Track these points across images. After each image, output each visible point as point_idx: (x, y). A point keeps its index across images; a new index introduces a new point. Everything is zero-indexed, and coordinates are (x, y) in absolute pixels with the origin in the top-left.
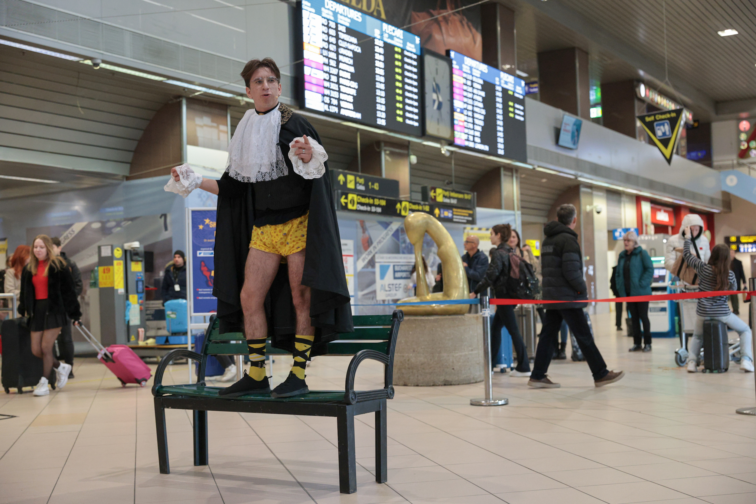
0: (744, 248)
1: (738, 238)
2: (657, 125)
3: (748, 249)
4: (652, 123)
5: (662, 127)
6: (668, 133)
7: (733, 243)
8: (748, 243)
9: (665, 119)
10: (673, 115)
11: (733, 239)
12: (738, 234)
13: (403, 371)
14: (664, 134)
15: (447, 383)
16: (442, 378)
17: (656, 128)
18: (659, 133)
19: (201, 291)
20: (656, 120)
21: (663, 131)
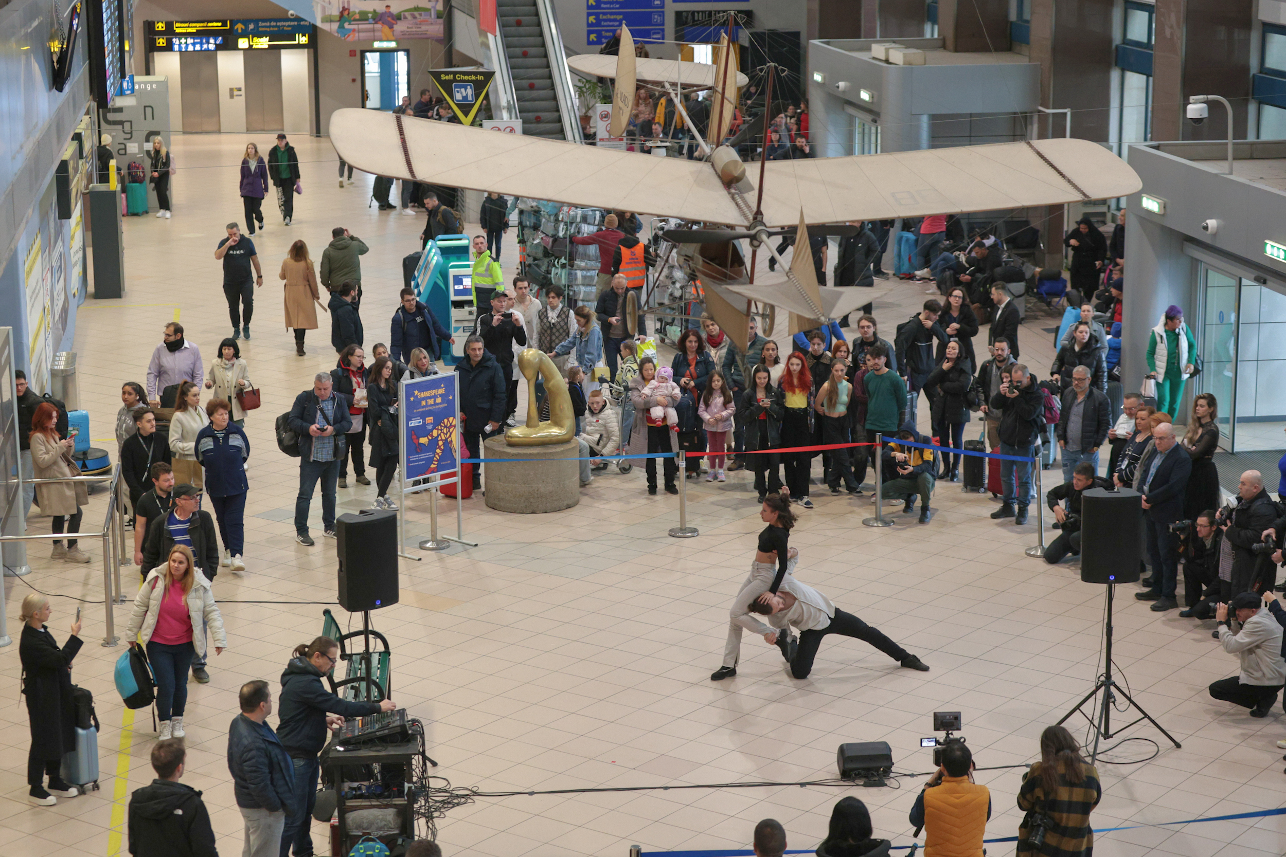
0: (180, 44)
1: (169, 25)
2: (456, 87)
3: (187, 45)
4: (451, 82)
5: (463, 90)
6: (470, 98)
7: (161, 33)
8: (187, 35)
9: (468, 81)
10: (480, 78)
11: (160, 26)
12: (171, 18)
13: (532, 500)
14: (465, 98)
15: (569, 507)
16: (565, 503)
17: (455, 90)
18: (458, 96)
19: (412, 458)
20: (455, 80)
21: (464, 94)
